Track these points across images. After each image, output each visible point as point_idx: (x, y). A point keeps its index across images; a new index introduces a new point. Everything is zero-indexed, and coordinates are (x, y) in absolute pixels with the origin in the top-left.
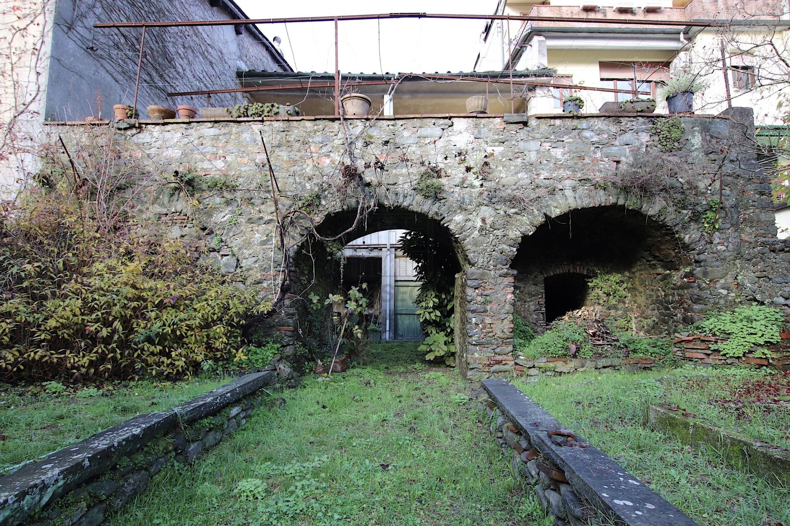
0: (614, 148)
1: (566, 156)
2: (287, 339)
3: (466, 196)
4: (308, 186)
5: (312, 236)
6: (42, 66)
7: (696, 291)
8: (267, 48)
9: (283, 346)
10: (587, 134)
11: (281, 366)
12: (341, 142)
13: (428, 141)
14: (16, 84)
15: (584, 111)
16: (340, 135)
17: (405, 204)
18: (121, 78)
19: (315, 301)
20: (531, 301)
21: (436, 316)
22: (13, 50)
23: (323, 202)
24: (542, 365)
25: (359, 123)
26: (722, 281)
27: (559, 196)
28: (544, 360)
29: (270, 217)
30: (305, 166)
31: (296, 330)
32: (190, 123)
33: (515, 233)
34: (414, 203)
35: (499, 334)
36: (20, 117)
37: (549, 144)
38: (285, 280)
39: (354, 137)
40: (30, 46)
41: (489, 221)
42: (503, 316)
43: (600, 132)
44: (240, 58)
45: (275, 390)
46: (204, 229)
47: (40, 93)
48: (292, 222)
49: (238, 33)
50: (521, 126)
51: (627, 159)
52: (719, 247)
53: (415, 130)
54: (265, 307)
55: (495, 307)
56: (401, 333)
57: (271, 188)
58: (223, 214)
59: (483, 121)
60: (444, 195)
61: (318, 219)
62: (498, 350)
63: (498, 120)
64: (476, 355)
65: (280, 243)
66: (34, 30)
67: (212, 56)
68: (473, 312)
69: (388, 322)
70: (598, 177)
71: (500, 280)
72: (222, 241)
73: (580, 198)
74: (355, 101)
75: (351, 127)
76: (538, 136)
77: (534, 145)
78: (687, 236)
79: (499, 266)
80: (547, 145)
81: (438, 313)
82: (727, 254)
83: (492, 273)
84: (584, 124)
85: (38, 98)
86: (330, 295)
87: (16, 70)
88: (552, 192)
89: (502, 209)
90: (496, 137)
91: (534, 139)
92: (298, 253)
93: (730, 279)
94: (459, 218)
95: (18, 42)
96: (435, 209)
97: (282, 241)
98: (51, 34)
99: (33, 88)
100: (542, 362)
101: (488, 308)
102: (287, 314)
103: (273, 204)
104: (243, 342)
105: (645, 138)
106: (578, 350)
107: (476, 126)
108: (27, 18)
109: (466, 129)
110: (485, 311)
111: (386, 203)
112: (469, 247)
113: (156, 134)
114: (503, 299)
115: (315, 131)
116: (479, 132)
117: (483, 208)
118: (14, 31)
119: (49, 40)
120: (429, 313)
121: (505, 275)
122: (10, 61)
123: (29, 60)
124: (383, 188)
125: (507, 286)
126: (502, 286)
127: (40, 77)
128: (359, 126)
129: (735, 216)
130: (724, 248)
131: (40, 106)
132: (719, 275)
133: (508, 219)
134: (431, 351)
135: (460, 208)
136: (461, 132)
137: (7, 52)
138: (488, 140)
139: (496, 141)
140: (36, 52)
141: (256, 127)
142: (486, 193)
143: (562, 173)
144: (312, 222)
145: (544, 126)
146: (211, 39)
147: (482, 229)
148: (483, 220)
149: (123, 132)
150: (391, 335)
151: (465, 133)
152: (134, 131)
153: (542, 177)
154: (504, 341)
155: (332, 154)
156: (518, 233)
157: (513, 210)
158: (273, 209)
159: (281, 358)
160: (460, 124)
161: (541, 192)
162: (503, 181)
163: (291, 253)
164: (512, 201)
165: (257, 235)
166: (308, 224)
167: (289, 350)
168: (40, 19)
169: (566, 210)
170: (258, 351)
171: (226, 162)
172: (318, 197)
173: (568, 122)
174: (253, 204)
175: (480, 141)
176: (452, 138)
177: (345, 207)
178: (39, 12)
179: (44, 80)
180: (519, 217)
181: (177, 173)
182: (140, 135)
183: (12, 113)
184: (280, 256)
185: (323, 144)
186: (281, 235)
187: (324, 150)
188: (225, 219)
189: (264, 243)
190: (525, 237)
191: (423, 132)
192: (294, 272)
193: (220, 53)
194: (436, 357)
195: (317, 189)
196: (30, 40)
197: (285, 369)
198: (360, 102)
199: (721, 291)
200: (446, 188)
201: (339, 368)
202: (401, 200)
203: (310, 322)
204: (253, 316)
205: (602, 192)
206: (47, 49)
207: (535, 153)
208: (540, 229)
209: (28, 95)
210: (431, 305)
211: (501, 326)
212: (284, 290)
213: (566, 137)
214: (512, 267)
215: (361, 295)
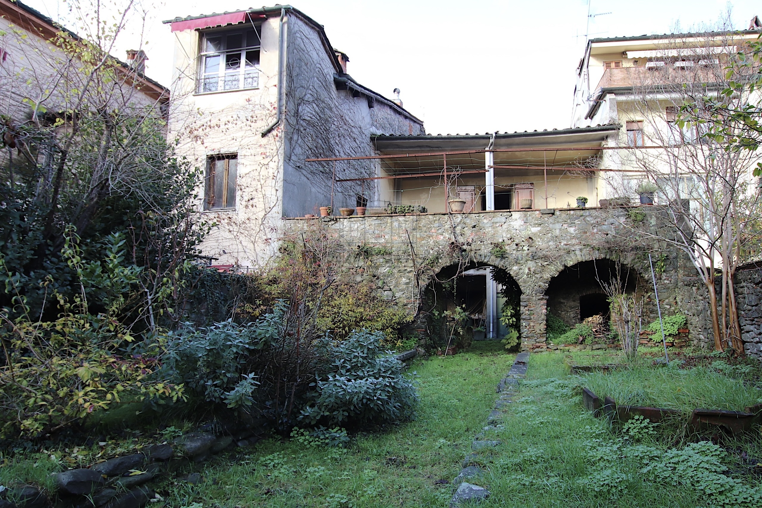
0: (605, 226)
1: (576, 232)
2: (421, 336)
3: (520, 256)
4: (431, 252)
5: (434, 279)
6: (278, 185)
7: (651, 306)
8: (391, 107)
9: (420, 339)
10: (588, 219)
11: (420, 349)
12: (449, 226)
13: (498, 225)
14: (264, 196)
15: (587, 206)
16: (449, 223)
17: (485, 261)
18: (310, 176)
19: (436, 315)
20: (571, 311)
21: (513, 321)
22: (261, 177)
23: (440, 261)
24: (562, 348)
25: (459, 216)
26: (667, 301)
27: (572, 255)
28: (563, 345)
29: (411, 270)
30: (429, 240)
31: (426, 330)
32: (364, 217)
33: (547, 276)
34: (490, 260)
35: (538, 331)
36: (267, 215)
37: (567, 225)
38: (420, 304)
39: (456, 224)
40: (271, 175)
41: (532, 270)
42: (540, 322)
43: (596, 217)
44: (373, 125)
45: (417, 360)
46: (374, 276)
47: (279, 201)
48: (423, 272)
49: (370, 106)
50: (551, 215)
51: (612, 233)
52: (666, 281)
53: (490, 219)
54: (410, 319)
55: (536, 317)
56: (502, 333)
57: (411, 253)
58: (384, 268)
59: (529, 213)
60: (507, 256)
61: (437, 270)
62: (537, 340)
63: (538, 212)
64: (526, 343)
65: (416, 283)
66: (273, 165)
67: (354, 134)
68: (524, 319)
69: (491, 324)
70: (595, 243)
71: (538, 302)
72: (384, 283)
73: (584, 255)
74: (457, 203)
75: (454, 218)
76: (560, 220)
77: (558, 226)
78: (647, 276)
79: (538, 294)
80: (565, 226)
81: (514, 319)
82: (670, 285)
83: (534, 298)
84: (587, 213)
85: (277, 204)
86: (445, 312)
87: (264, 188)
88: (569, 252)
89: (540, 262)
90: (536, 222)
91: (558, 222)
92: (427, 288)
93: (671, 299)
94: (515, 268)
95: (264, 172)
96: (502, 263)
97: (418, 282)
98: (282, 167)
99: (274, 198)
100: (561, 347)
101: (532, 317)
102: (421, 322)
103: (412, 262)
104: (399, 337)
105: (622, 220)
106: (584, 340)
107: (525, 216)
108: (268, 158)
109: (520, 218)
110: (530, 319)
111: (475, 260)
112: (521, 284)
113: (345, 224)
114: (540, 312)
115: (435, 221)
116: (527, 219)
117: (529, 262)
118: (261, 166)
119: (281, 171)
120: (508, 319)
121: (542, 299)
122: (260, 183)
123: (271, 182)
124: (473, 252)
125: (543, 305)
126: (540, 305)
127: (278, 192)
128: (459, 218)
129: (676, 264)
130: (668, 282)
131: (278, 209)
132: (665, 297)
133: (543, 268)
134: (509, 343)
135: (516, 262)
136: (516, 220)
137: (258, 178)
138: (532, 224)
139: (536, 224)
140: (275, 178)
141: (401, 219)
142: (531, 254)
143: (574, 241)
144: (434, 272)
145: (564, 215)
146: (354, 122)
147: (528, 275)
148: (529, 269)
149: (326, 223)
150: (494, 335)
151: (518, 220)
152: (333, 222)
153: (562, 244)
154: (541, 336)
155: (444, 234)
156: (549, 276)
157: (546, 263)
158: (412, 265)
159: (419, 346)
160: (515, 215)
161: (562, 253)
162: (541, 247)
163: (423, 289)
164: (545, 258)
165: (404, 279)
166: (432, 273)
167: (423, 342)
168: (276, 159)
169: (576, 262)
170: (407, 342)
171: (385, 239)
172: (437, 258)
173: (578, 212)
174: (401, 262)
175: (527, 224)
176: (512, 223)
177: (452, 263)
178: (275, 154)
179: (280, 193)
180: (549, 267)
181: (359, 246)
182: (336, 225)
183: (263, 213)
184: (417, 291)
185: (440, 227)
186: (417, 279)
187: (440, 231)
188: (386, 270)
189: (407, 284)
190: (553, 278)
191: (495, 220)
192: (425, 299)
193: (359, 129)
194: (512, 347)
195: (436, 253)
196: (271, 171)
197: (422, 350)
198: (459, 204)
199: (666, 306)
200: (508, 251)
201: (451, 352)
202: (483, 259)
203: (434, 326)
204: (403, 323)
205: (597, 252)
206: (281, 176)
207: (558, 230)
208: (562, 273)
209: (272, 203)
210: (509, 314)
211: (539, 327)
212: (420, 309)
213: (577, 221)
214: (546, 294)
215: (462, 311)
